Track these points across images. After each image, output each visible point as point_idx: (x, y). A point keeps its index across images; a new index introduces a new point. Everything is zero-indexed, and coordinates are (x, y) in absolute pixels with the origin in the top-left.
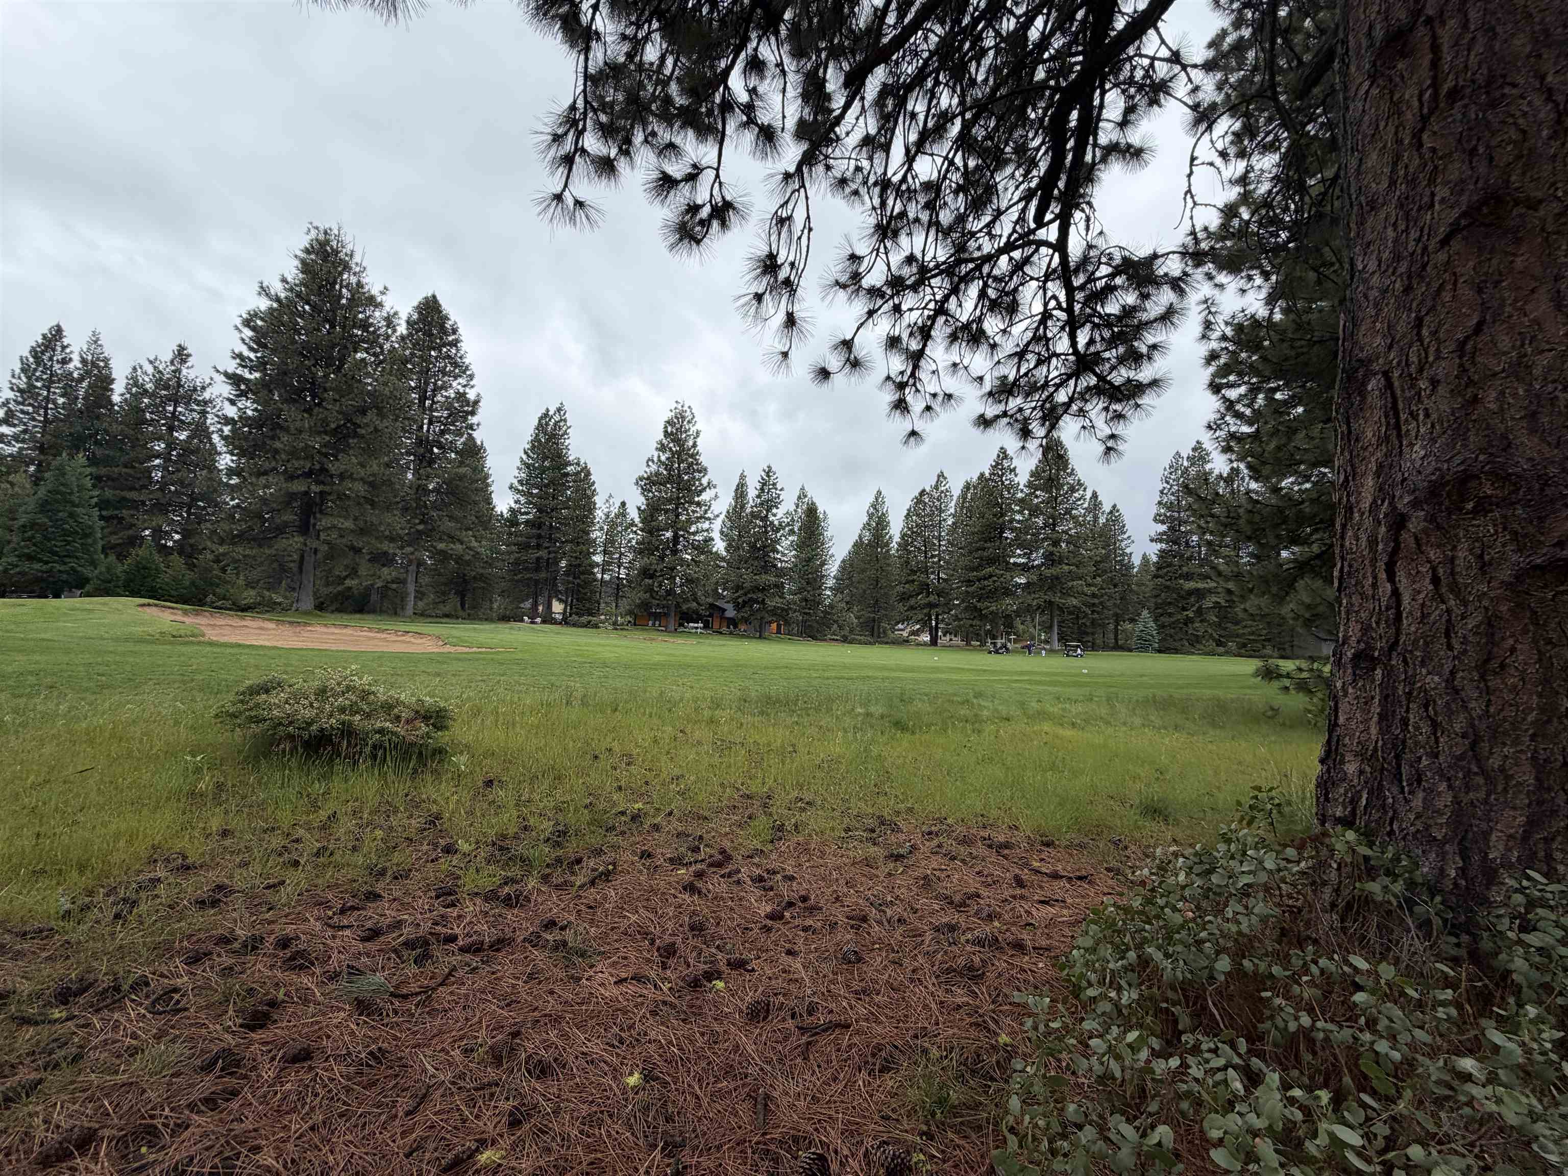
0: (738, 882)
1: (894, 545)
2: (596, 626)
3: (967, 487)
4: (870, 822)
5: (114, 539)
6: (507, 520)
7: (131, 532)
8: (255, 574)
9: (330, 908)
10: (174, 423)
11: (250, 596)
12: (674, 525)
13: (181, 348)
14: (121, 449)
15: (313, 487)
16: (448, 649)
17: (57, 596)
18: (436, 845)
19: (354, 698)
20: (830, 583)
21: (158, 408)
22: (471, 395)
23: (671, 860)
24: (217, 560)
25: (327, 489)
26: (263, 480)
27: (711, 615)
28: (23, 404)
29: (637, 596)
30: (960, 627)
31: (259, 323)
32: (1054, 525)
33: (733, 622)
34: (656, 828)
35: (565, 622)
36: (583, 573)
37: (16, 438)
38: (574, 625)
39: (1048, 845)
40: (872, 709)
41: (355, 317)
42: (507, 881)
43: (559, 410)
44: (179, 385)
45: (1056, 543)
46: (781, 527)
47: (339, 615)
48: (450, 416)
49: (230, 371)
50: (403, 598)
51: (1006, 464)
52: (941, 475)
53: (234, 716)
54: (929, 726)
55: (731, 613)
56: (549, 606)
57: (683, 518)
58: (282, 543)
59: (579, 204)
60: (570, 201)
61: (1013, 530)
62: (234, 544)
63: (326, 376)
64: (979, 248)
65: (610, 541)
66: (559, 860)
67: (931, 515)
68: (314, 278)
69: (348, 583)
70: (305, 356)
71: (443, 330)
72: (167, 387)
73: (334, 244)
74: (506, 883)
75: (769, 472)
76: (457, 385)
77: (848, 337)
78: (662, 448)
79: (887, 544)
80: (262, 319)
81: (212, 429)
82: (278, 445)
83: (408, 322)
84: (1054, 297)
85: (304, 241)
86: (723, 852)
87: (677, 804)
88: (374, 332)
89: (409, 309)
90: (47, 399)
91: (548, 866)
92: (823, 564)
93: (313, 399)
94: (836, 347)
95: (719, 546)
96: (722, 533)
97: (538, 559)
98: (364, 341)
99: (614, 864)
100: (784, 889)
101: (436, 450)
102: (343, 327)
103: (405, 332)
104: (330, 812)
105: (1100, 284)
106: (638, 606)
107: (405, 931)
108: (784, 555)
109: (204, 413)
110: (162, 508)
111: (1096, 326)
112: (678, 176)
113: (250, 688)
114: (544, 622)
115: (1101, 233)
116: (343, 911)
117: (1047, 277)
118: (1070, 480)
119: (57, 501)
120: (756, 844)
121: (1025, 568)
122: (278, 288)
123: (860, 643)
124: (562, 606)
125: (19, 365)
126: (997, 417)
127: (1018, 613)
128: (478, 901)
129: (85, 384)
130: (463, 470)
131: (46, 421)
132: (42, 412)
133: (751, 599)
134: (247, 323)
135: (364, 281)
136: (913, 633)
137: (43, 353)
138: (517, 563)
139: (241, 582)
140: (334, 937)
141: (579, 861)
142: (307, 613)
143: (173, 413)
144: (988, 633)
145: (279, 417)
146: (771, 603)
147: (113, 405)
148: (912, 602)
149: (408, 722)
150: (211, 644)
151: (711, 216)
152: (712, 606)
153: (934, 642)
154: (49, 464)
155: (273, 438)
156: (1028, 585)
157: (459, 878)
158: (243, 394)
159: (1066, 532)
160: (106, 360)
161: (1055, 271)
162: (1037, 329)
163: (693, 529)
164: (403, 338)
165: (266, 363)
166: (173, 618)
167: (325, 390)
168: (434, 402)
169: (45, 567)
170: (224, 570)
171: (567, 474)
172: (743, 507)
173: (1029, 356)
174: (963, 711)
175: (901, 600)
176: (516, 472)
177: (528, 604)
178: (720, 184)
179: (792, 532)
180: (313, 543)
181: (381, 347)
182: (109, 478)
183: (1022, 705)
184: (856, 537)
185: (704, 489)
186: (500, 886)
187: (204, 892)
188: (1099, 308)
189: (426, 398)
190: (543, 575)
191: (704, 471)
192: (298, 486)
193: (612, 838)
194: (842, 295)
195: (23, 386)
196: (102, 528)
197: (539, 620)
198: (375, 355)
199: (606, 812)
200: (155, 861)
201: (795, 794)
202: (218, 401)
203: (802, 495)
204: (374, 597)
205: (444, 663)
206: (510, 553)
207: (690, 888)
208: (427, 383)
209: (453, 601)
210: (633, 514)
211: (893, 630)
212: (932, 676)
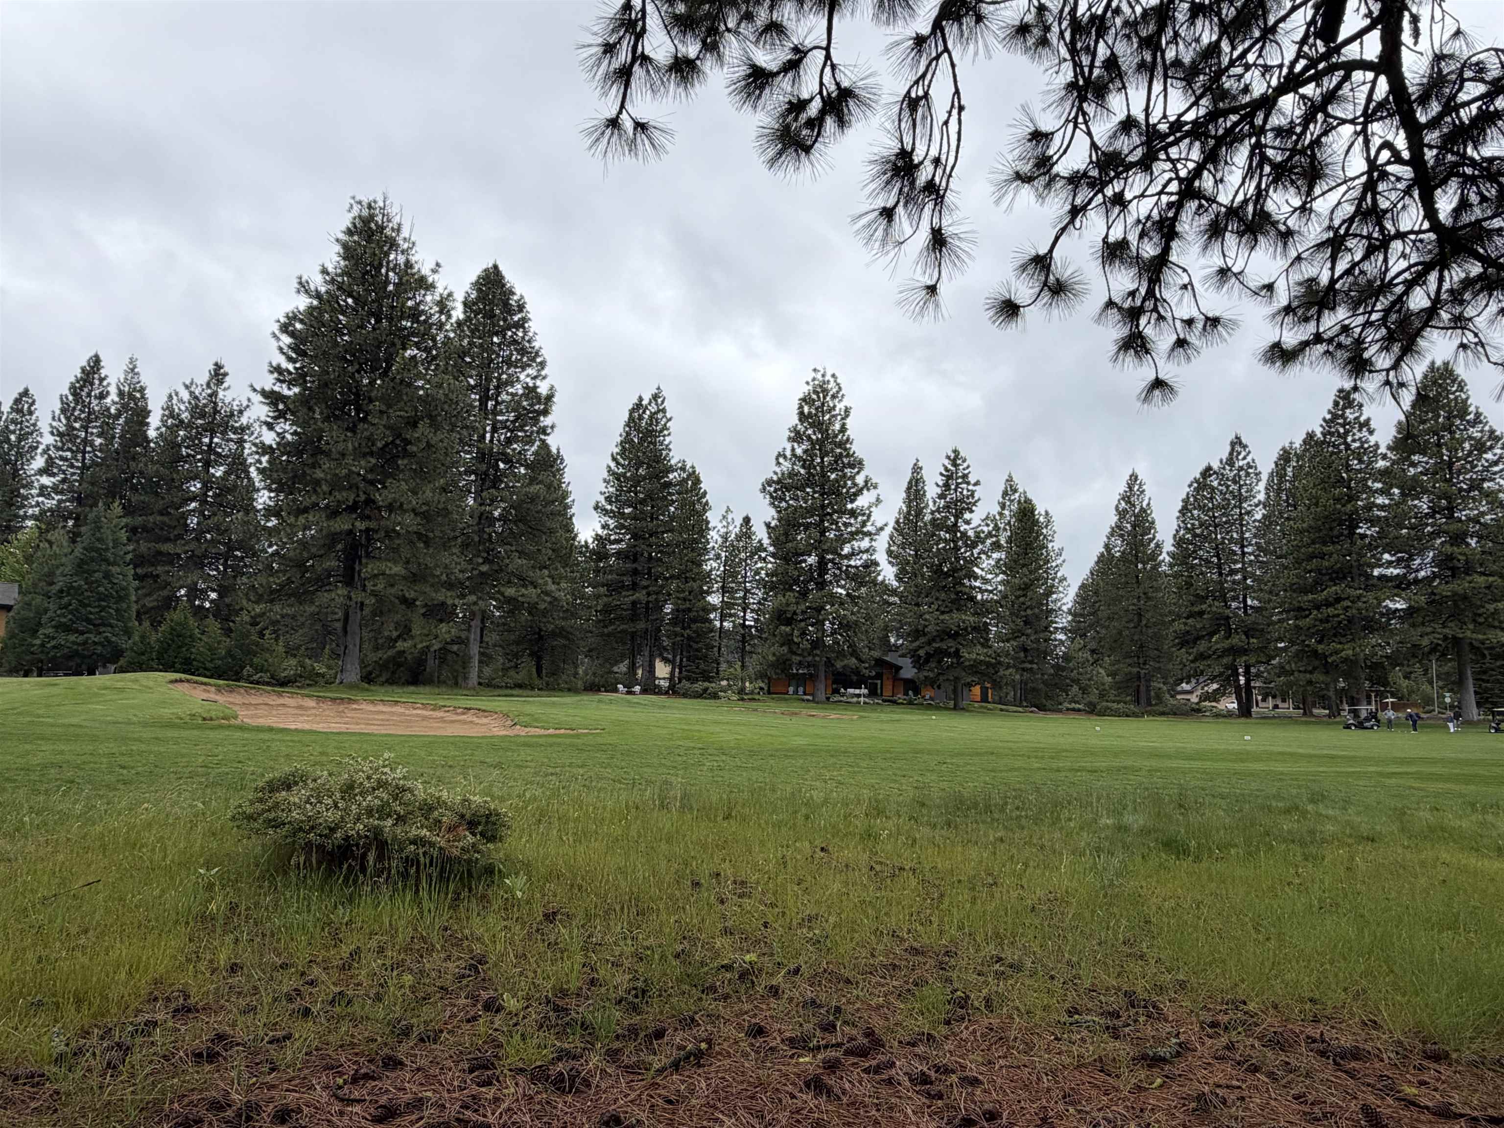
0: (890, 1082)
1: (1164, 557)
2: (715, 696)
3: (1285, 456)
4: (1115, 1002)
5: (150, 602)
6: (593, 552)
7: (165, 593)
8: (296, 638)
9: (341, 1074)
10: (211, 457)
11: (289, 666)
12: (820, 546)
13: (218, 366)
14: (157, 494)
15: (358, 524)
16: (518, 730)
17: (92, 673)
18: (475, 999)
19: (385, 796)
20: (1063, 621)
21: (194, 441)
22: (543, 389)
23: (792, 1042)
24: (254, 624)
25: (373, 525)
26: (302, 520)
27: (879, 676)
28: (62, 449)
29: (771, 651)
30: (1290, 685)
31: (299, 326)
32: (1451, 509)
33: (912, 686)
34: (775, 991)
35: (673, 691)
36: (694, 620)
37: (55, 489)
38: (685, 695)
39: (1437, 1057)
40: (1129, 819)
41: (403, 305)
42: (563, 1055)
43: (655, 397)
44: (216, 411)
45: (1458, 538)
46: (979, 539)
47: (390, 688)
48: (517, 418)
49: (267, 388)
50: (465, 662)
51: (1350, 415)
52: (1237, 443)
53: (251, 818)
54: (1224, 847)
55: (908, 672)
56: (651, 670)
57: (831, 535)
58: (323, 598)
59: (641, 126)
60: (627, 124)
61: (1373, 521)
62: (271, 601)
63: (372, 382)
64: (1246, 90)
65: (730, 574)
66: (633, 1031)
67: (1225, 507)
68: (356, 264)
69: (401, 645)
70: (347, 361)
71: (508, 309)
72: (203, 415)
73: (379, 219)
74: (560, 1059)
75: (955, 458)
76: (525, 377)
77: (1043, 250)
78: (797, 437)
79: (1154, 556)
80: (301, 321)
81: (250, 460)
82: (319, 474)
83: (465, 304)
84: (1387, 145)
85: (346, 221)
86: (869, 1033)
87: (806, 959)
88: (425, 321)
89: (467, 287)
90: (85, 441)
91: (617, 1037)
92: (1049, 592)
93: (358, 414)
94: (1024, 268)
95: (888, 573)
96: (890, 553)
97: (634, 603)
98: (413, 334)
99: (709, 1042)
100: (960, 1096)
101: (502, 466)
102: (390, 319)
103: (462, 317)
104: (352, 947)
105: (1465, 114)
106: (772, 665)
107: (426, 1113)
108: (986, 581)
109: (241, 442)
110: (198, 561)
111: (1467, 181)
112: (773, 67)
113: (270, 783)
114: (644, 691)
115: (1458, 33)
116: (355, 1080)
117: (1369, 117)
118: (1475, 432)
119: (92, 560)
120: (923, 1024)
121: (1400, 585)
122: (318, 282)
123: (1118, 714)
124: (668, 669)
125: (59, 405)
126: (1305, 344)
127: (1394, 660)
128: (521, 1079)
129: (121, 421)
130: (534, 489)
131: (84, 467)
132: (79, 456)
133: (938, 651)
134: (285, 328)
135: (413, 259)
136: (1206, 697)
137: (81, 389)
138: (607, 610)
139: (281, 648)
140: (341, 1113)
141: (659, 1034)
142: (352, 687)
143: (209, 446)
144: (1341, 694)
145: (320, 438)
146: (972, 654)
147: (149, 442)
148: (1202, 646)
149: (450, 830)
150: (242, 728)
151: (823, 113)
152: (880, 662)
153: (1245, 711)
154: (86, 516)
155: (313, 466)
156: (1410, 612)
157: (500, 1046)
158: (281, 415)
159: (1476, 520)
160: (142, 390)
161: (1381, 105)
162: (1362, 198)
163: (846, 550)
164: (459, 324)
165: (306, 375)
166: (205, 696)
167: (371, 400)
168: (498, 403)
169: (81, 639)
170: (261, 635)
171: (669, 484)
172: (919, 513)
173: (1351, 243)
174: (1287, 825)
175: (1182, 645)
176: (602, 487)
177: (623, 667)
178: (833, 67)
179: (997, 546)
180: (358, 596)
181: (434, 340)
182: (145, 529)
183: (1400, 814)
184: (1099, 548)
185: (860, 492)
186: (553, 1062)
187: (201, 1043)
188: (1469, 151)
189: (488, 398)
190: (641, 625)
191: (858, 464)
192: (342, 524)
193: (710, 1003)
194: (1026, 193)
195: (62, 429)
196: (137, 589)
197: (637, 688)
198: (428, 350)
199: (703, 964)
200: (156, 999)
201: (991, 950)
202: (256, 425)
203: (1010, 489)
204: (431, 663)
205: (507, 750)
206: (597, 597)
207: (816, 1085)
208: (489, 380)
209: (528, 665)
210: (761, 534)
211: (1174, 694)
212: (1238, 766)
